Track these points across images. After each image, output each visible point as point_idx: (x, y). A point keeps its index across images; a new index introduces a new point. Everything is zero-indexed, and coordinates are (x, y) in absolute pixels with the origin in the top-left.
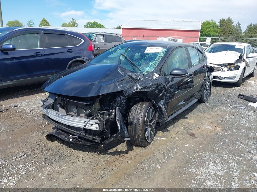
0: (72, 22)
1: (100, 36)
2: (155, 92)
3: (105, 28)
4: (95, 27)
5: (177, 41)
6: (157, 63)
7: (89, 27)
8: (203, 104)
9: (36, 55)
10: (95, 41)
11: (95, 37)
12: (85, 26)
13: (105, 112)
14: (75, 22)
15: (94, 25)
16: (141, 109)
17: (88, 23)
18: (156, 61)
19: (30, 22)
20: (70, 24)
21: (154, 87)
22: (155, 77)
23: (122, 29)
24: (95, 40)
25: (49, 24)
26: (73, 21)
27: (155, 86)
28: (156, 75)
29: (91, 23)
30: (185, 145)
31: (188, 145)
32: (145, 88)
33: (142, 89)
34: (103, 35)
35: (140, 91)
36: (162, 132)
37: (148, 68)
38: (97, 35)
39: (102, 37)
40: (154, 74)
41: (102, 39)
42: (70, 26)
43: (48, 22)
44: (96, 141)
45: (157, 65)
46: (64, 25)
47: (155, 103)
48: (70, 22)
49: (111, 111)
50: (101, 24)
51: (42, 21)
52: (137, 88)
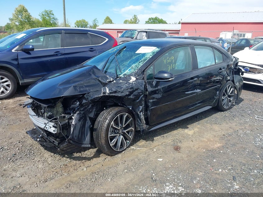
0: (133, 19)
1: (142, 33)
2: (129, 97)
3: (167, 23)
4: (157, 23)
5: (244, 35)
6: (141, 64)
7: (150, 23)
8: (222, 112)
9: (56, 54)
10: (136, 39)
11: (136, 34)
12: (147, 22)
13: (66, 116)
14: (137, 18)
15: (155, 21)
16: (107, 115)
17: (150, 19)
18: (140, 62)
19: (94, 21)
20: (132, 20)
21: (128, 92)
22: (131, 81)
23: (181, 24)
24: (136, 37)
25: (112, 22)
26: (135, 17)
27: (130, 91)
28: (133, 79)
29: (153, 19)
30: (158, 159)
31: (161, 160)
32: (115, 92)
33: (110, 93)
34: (146, 32)
35: (108, 95)
36: (145, 141)
37: (127, 70)
38: (139, 32)
39: (145, 34)
40: (131, 77)
41: (144, 36)
42: (131, 22)
43: (111, 20)
44: (55, 143)
45: (139, 67)
46: (126, 22)
47: (131, 109)
48: (132, 18)
49: (72, 115)
50: (162, 19)
51: (106, 19)
52: (104, 93)
